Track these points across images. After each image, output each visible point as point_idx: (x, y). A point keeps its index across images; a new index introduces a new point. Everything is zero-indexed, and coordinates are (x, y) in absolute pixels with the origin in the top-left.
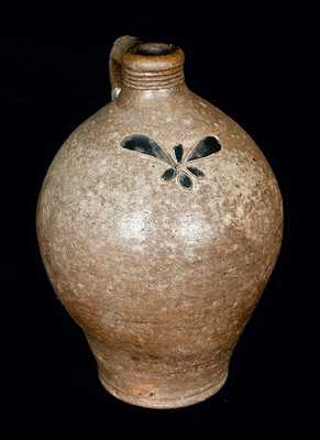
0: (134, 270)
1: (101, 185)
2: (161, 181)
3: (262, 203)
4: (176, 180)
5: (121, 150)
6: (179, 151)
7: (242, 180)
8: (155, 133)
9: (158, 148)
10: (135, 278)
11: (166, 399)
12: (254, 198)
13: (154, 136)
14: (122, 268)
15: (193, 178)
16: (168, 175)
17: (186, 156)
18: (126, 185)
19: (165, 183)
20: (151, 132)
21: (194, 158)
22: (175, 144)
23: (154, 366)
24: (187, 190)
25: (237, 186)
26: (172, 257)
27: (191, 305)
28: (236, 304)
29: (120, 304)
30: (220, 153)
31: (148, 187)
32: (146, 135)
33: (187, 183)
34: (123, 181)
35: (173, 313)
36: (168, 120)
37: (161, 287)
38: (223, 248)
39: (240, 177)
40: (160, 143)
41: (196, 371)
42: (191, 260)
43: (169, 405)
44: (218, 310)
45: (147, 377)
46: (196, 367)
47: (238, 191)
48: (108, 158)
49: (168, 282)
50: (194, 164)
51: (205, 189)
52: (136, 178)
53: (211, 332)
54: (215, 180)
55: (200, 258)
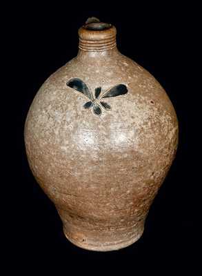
0: (61, 161)
1: (50, 107)
2: (82, 109)
3: (151, 130)
4: (92, 109)
5: (66, 87)
6: (98, 91)
7: (137, 114)
8: (87, 79)
9: (86, 88)
10: (62, 166)
11: (92, 245)
12: (144, 127)
13: (86, 81)
14: (55, 159)
15: (103, 109)
16: (88, 105)
17: (102, 94)
18: (62, 108)
19: (84, 110)
20: (84, 78)
21: (107, 96)
22: (97, 87)
23: (83, 223)
24: (97, 116)
25: (133, 117)
26: (83, 156)
27: (96, 188)
28: (128, 192)
29: (55, 181)
30: (125, 96)
31: (74, 112)
32: (82, 79)
33: (98, 111)
34: (61, 106)
35: (85, 191)
36: (97, 71)
37: (77, 174)
38: (117, 155)
39: (136, 112)
40: (88, 85)
41: (109, 231)
42: (94, 159)
43: (93, 249)
44: (115, 193)
45: (79, 229)
46: (109, 227)
47: (132, 121)
48: (57, 91)
49: (81, 172)
50: (106, 100)
51: (109, 116)
52: (69, 105)
53: (113, 207)
54: (117, 112)
55: (101, 159)
